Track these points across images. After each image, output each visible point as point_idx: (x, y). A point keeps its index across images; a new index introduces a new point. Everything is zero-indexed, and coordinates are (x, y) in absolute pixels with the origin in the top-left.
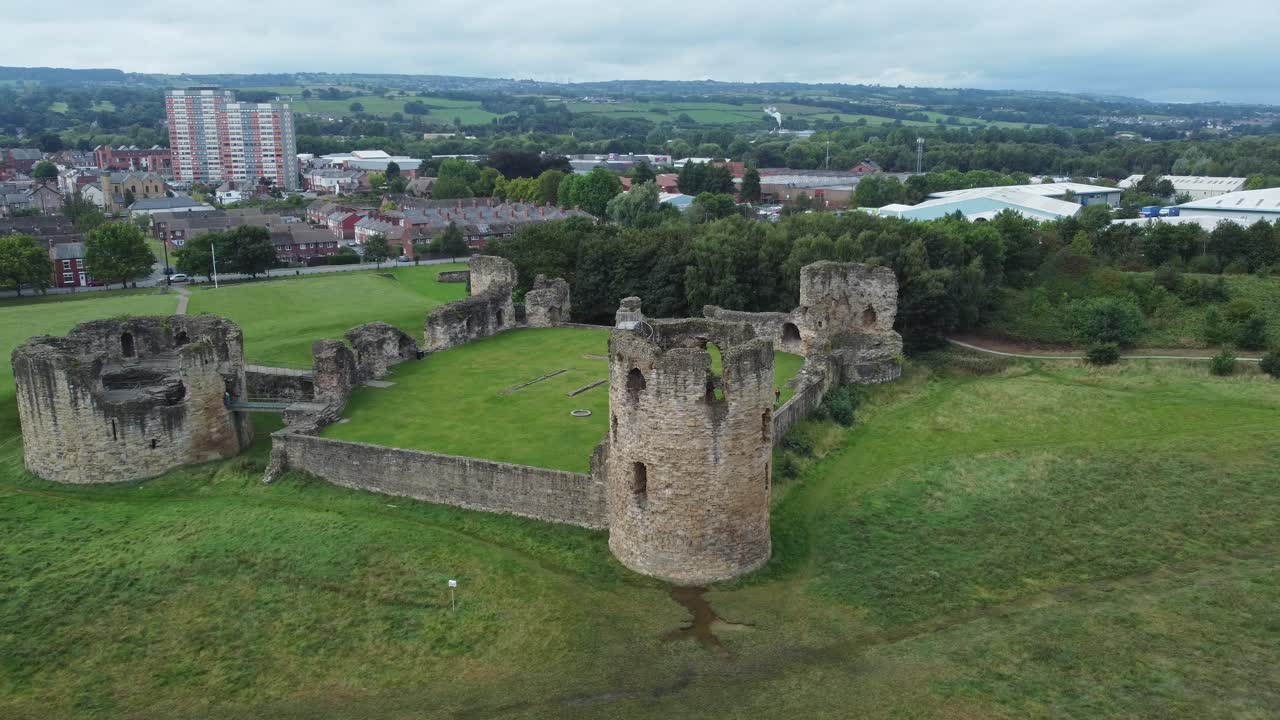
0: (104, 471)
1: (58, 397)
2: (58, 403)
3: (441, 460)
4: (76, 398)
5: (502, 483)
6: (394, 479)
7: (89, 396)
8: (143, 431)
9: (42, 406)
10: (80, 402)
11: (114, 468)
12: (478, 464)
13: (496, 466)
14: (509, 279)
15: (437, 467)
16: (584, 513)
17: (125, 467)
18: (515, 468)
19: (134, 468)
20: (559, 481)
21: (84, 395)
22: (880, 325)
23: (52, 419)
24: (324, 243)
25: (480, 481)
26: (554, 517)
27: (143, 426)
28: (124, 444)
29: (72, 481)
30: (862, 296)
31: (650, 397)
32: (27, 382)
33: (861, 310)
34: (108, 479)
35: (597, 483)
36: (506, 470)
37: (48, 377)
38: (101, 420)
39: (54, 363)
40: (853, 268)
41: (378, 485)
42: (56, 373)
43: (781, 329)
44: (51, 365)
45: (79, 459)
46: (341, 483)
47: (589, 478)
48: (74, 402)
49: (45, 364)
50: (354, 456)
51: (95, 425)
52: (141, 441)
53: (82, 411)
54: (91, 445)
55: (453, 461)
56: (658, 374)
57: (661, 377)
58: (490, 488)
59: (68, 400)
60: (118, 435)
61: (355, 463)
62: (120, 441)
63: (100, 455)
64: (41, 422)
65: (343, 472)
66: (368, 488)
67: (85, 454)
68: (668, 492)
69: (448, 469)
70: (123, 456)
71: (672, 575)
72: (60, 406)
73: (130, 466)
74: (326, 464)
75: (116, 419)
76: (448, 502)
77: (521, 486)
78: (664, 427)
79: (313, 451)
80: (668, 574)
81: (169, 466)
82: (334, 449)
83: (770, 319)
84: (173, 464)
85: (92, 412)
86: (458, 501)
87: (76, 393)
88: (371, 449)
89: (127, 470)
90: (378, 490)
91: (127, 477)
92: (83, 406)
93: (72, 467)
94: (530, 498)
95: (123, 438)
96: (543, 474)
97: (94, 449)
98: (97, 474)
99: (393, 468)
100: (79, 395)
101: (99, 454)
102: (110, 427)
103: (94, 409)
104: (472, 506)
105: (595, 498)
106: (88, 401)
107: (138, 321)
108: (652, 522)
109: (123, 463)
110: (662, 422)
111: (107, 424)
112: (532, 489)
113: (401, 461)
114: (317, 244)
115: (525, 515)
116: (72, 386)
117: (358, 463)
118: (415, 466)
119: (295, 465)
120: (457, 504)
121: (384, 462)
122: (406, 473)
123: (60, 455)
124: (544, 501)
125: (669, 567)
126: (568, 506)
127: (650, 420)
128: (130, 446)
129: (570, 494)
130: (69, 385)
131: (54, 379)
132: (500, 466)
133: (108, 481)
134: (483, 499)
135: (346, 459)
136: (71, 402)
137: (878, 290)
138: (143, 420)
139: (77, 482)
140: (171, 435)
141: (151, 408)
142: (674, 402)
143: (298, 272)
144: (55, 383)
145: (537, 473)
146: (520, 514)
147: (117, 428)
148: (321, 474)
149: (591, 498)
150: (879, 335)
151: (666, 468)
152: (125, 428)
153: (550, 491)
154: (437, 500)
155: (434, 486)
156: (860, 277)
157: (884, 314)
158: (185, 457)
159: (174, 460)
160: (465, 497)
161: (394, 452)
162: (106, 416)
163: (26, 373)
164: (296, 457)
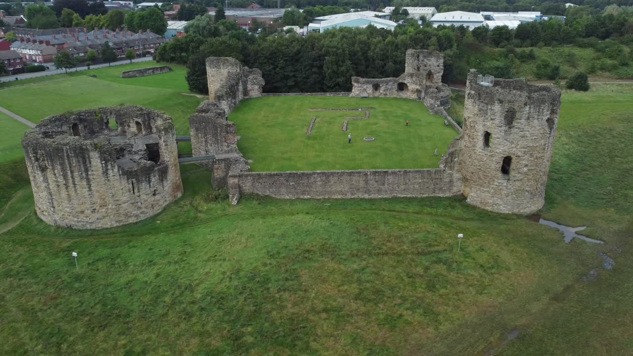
0: (127, 216)
1: (92, 171)
2: (93, 175)
3: (350, 174)
4: (107, 170)
5: (391, 180)
6: (320, 189)
7: (116, 167)
8: (150, 186)
9: (77, 179)
10: (110, 172)
11: (134, 212)
12: (376, 172)
13: (387, 172)
14: (238, 71)
15: (349, 178)
16: (441, 189)
17: (141, 211)
18: (399, 171)
19: (146, 210)
20: (426, 175)
21: (113, 167)
22: (435, 80)
23: (87, 186)
24: (14, 59)
25: (377, 181)
26: (423, 194)
27: (149, 182)
28: (139, 196)
29: (105, 226)
30: (426, 66)
31: (523, 120)
32: (62, 164)
33: (425, 73)
34: (132, 220)
35: (448, 172)
36: (394, 173)
37: (84, 158)
38: (124, 182)
39: (89, 147)
40: (421, 52)
41: (308, 194)
42: (90, 154)
43: (396, 86)
44: (87, 149)
45: (110, 211)
46: (282, 197)
47: (444, 170)
48: (106, 172)
49: (81, 148)
50: (291, 179)
51: (119, 185)
52: (149, 192)
53: (111, 178)
54: (118, 200)
55: (360, 172)
56: (530, 108)
57: (532, 109)
58: (383, 184)
59: (101, 171)
60: (136, 191)
61: (291, 184)
62: (137, 194)
63: (125, 206)
64: (76, 190)
65: (283, 190)
66: (302, 197)
67: (114, 207)
68: (525, 169)
69: (355, 178)
70: (139, 204)
71: (522, 211)
72: (95, 177)
73: (143, 210)
74: (270, 187)
75: (134, 180)
76: (356, 196)
77: (403, 180)
78: (529, 135)
79: (261, 181)
80: (519, 211)
81: (164, 205)
82: (276, 178)
83: (390, 81)
84: (166, 203)
85: (118, 177)
86: (363, 195)
87: (106, 166)
88: (303, 174)
89: (141, 213)
90: (308, 197)
91: (143, 217)
92: (112, 174)
93: (104, 217)
94: (408, 186)
95: (139, 192)
96: (416, 172)
97: (120, 202)
98: (123, 218)
99: (319, 183)
100: (109, 167)
101: (123, 205)
102: (131, 186)
103: (120, 175)
104: (372, 196)
105: (447, 180)
106: (116, 170)
107: (79, 114)
108: (513, 186)
109: (139, 208)
110: (528, 133)
111: (129, 184)
112: (409, 181)
113: (324, 178)
114: (9, 60)
115: (405, 196)
116: (103, 162)
117: (293, 183)
118: (333, 180)
119: (247, 191)
120: (362, 197)
121: (312, 180)
122: (327, 184)
123: (94, 211)
124: (417, 186)
125: (521, 207)
126: (432, 186)
127: (520, 133)
128: (144, 197)
129: (432, 180)
130: (101, 161)
131: (89, 158)
132: (390, 172)
133: (131, 222)
134: (379, 191)
135: (285, 182)
136: (104, 173)
137: (435, 63)
138: (149, 178)
139: (109, 227)
140: (163, 186)
141: (153, 169)
142: (536, 121)
143: (17, 79)
144: (90, 163)
145: (413, 172)
146: (403, 196)
147: (135, 185)
148: (268, 193)
149: (445, 180)
150: (435, 85)
151: (526, 157)
152: (140, 185)
153: (420, 181)
154: (349, 196)
155: (346, 189)
156: (425, 57)
157: (438, 74)
158: (170, 198)
159: (166, 201)
160: (368, 191)
161: (318, 174)
162: (128, 179)
163: (62, 158)
164: (247, 187)
